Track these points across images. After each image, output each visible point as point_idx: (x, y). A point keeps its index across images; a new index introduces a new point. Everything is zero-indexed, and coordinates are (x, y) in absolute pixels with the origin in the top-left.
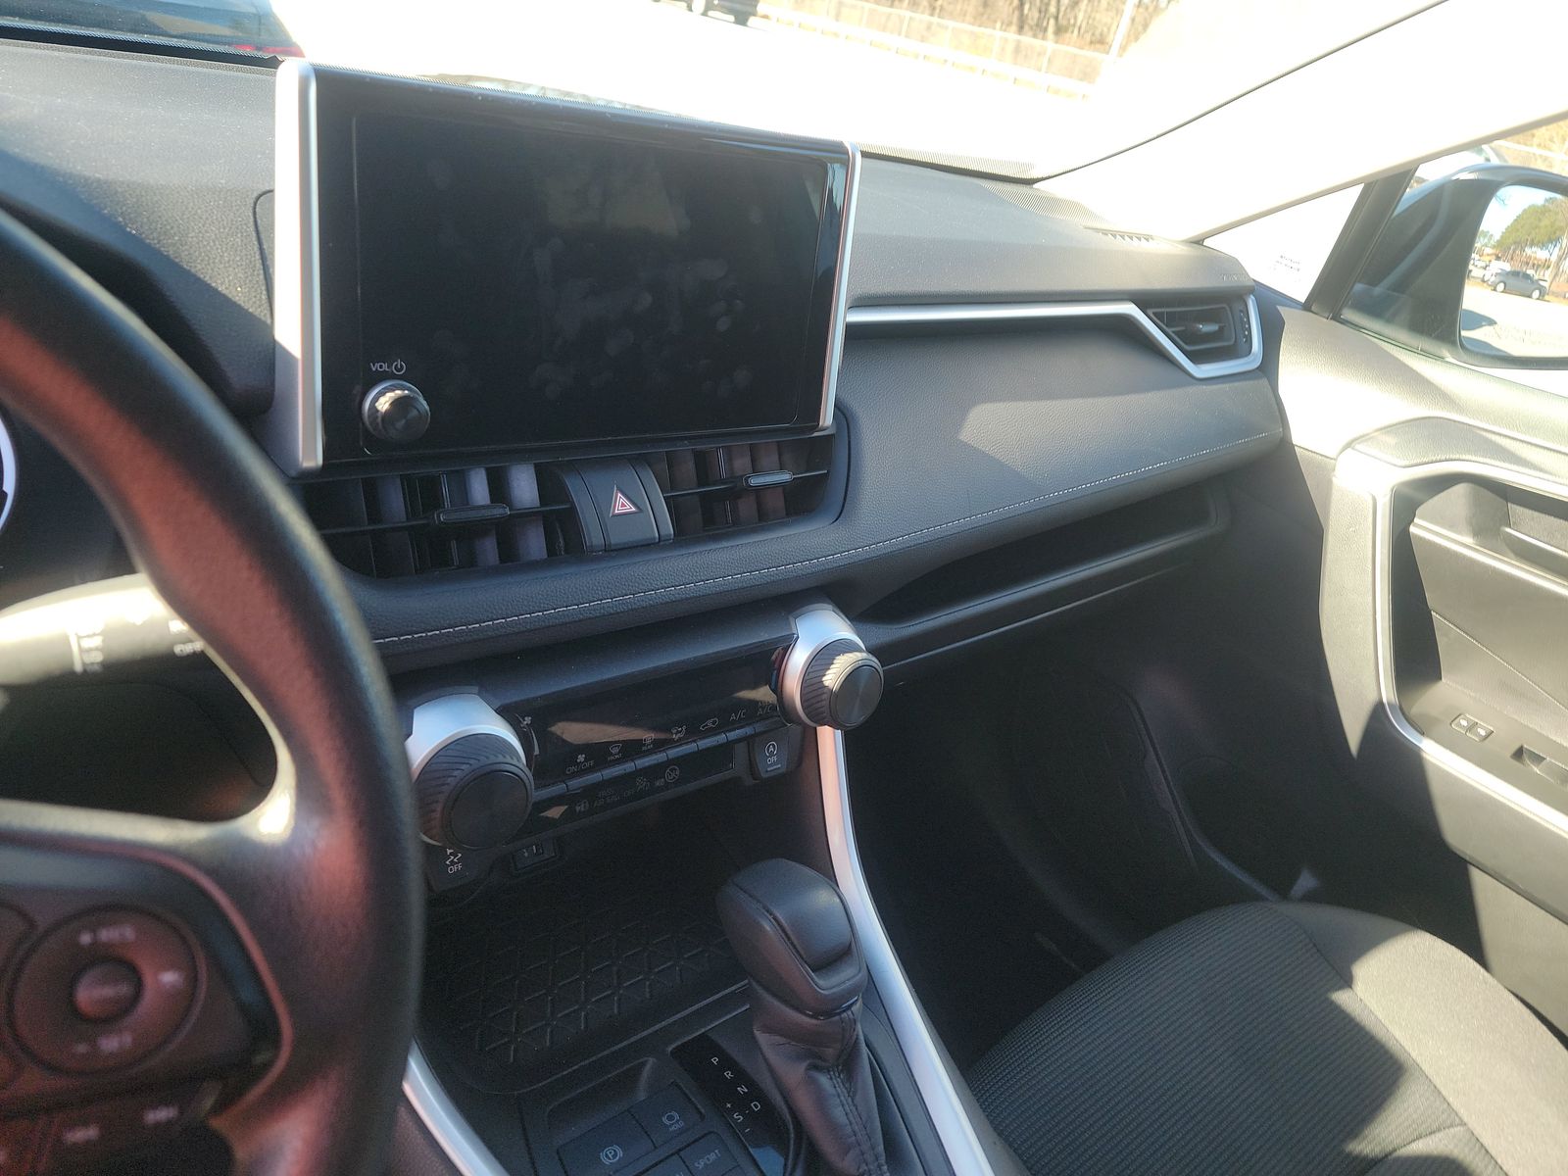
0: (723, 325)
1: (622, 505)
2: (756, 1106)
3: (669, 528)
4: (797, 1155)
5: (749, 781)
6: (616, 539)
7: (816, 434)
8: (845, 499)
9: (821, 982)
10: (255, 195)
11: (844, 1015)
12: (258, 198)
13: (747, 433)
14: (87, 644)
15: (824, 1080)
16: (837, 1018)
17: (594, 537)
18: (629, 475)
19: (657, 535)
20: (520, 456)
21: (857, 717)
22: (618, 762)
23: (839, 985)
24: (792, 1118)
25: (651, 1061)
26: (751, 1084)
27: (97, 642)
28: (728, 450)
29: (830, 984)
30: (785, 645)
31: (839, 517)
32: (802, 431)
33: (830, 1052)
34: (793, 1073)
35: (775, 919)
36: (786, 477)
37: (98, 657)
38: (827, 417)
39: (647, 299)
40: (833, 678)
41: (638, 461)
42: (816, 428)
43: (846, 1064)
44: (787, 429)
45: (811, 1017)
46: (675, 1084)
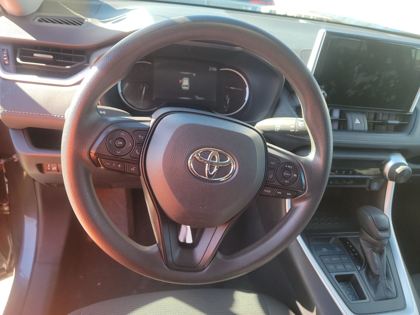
0: (392, 85)
1: (357, 121)
2: (356, 254)
3: (366, 128)
4: (364, 266)
5: (368, 190)
6: (355, 128)
7: (407, 114)
8: (412, 130)
9: (380, 233)
10: (301, 51)
11: (383, 242)
12: (302, 52)
13: (388, 110)
14: (278, 127)
15: (375, 254)
16: (381, 242)
17: (350, 127)
18: (360, 116)
19: (364, 129)
20: (337, 107)
21: (402, 181)
22: (344, 175)
23: (384, 235)
24: (365, 258)
25: (334, 238)
26: (356, 250)
27: (279, 127)
28: (383, 114)
29: (382, 234)
30: (388, 160)
31: (409, 134)
32: (404, 112)
33: (378, 249)
34: (368, 250)
35: (371, 217)
36: (397, 122)
37: (279, 129)
38: (412, 110)
39: (376, 78)
40: (398, 170)
41: (362, 113)
42: (408, 112)
43: (381, 253)
44: (401, 111)
45: (375, 239)
46: (339, 244)
